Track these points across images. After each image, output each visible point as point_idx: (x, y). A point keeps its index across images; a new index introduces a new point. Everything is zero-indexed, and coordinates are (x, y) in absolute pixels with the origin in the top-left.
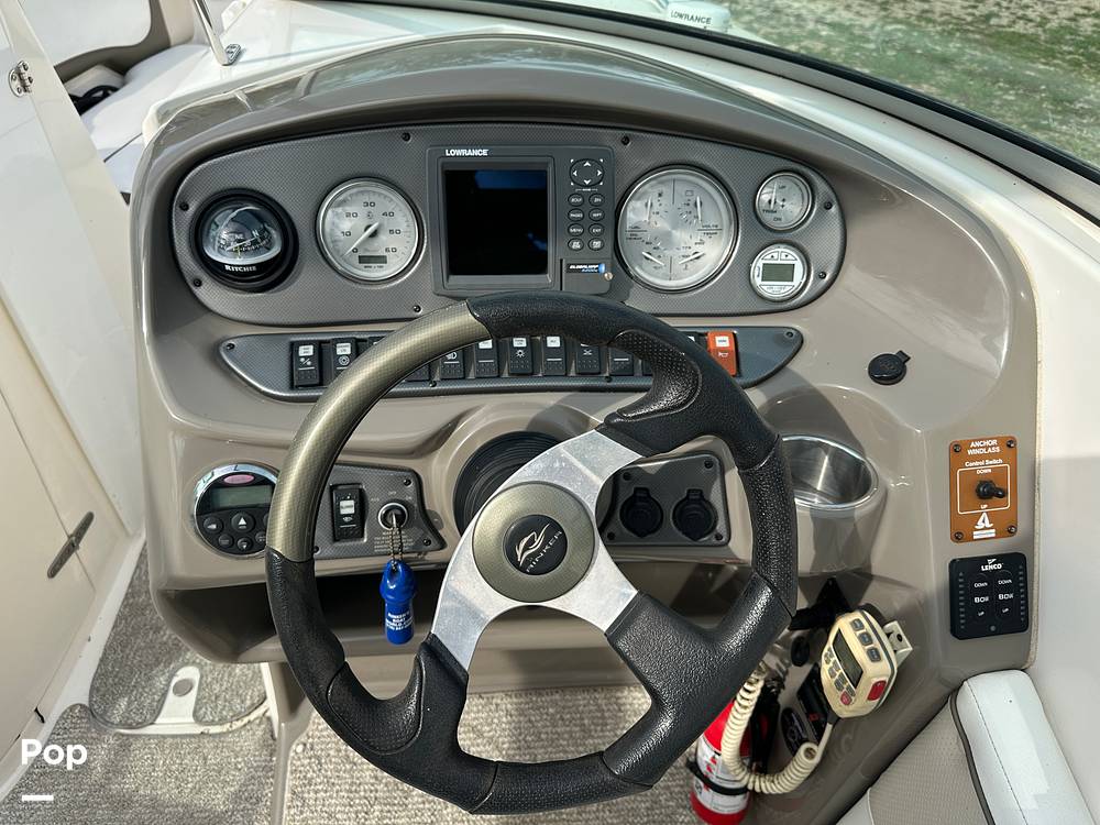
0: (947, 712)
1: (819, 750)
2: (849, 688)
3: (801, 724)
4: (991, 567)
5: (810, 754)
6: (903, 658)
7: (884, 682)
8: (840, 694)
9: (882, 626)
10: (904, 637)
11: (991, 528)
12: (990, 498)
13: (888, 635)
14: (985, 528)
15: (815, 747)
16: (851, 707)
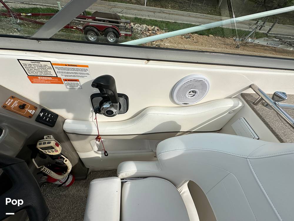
0: (68, 135)
1: (66, 159)
2: (54, 150)
3: (60, 161)
4: (42, 114)
5: (66, 161)
6: (53, 138)
7: (56, 143)
8: (55, 152)
9: (44, 139)
10: (49, 136)
11: (33, 111)
12: (25, 107)
13: (47, 138)
14: (32, 112)
15: (65, 160)
16: (59, 150)
